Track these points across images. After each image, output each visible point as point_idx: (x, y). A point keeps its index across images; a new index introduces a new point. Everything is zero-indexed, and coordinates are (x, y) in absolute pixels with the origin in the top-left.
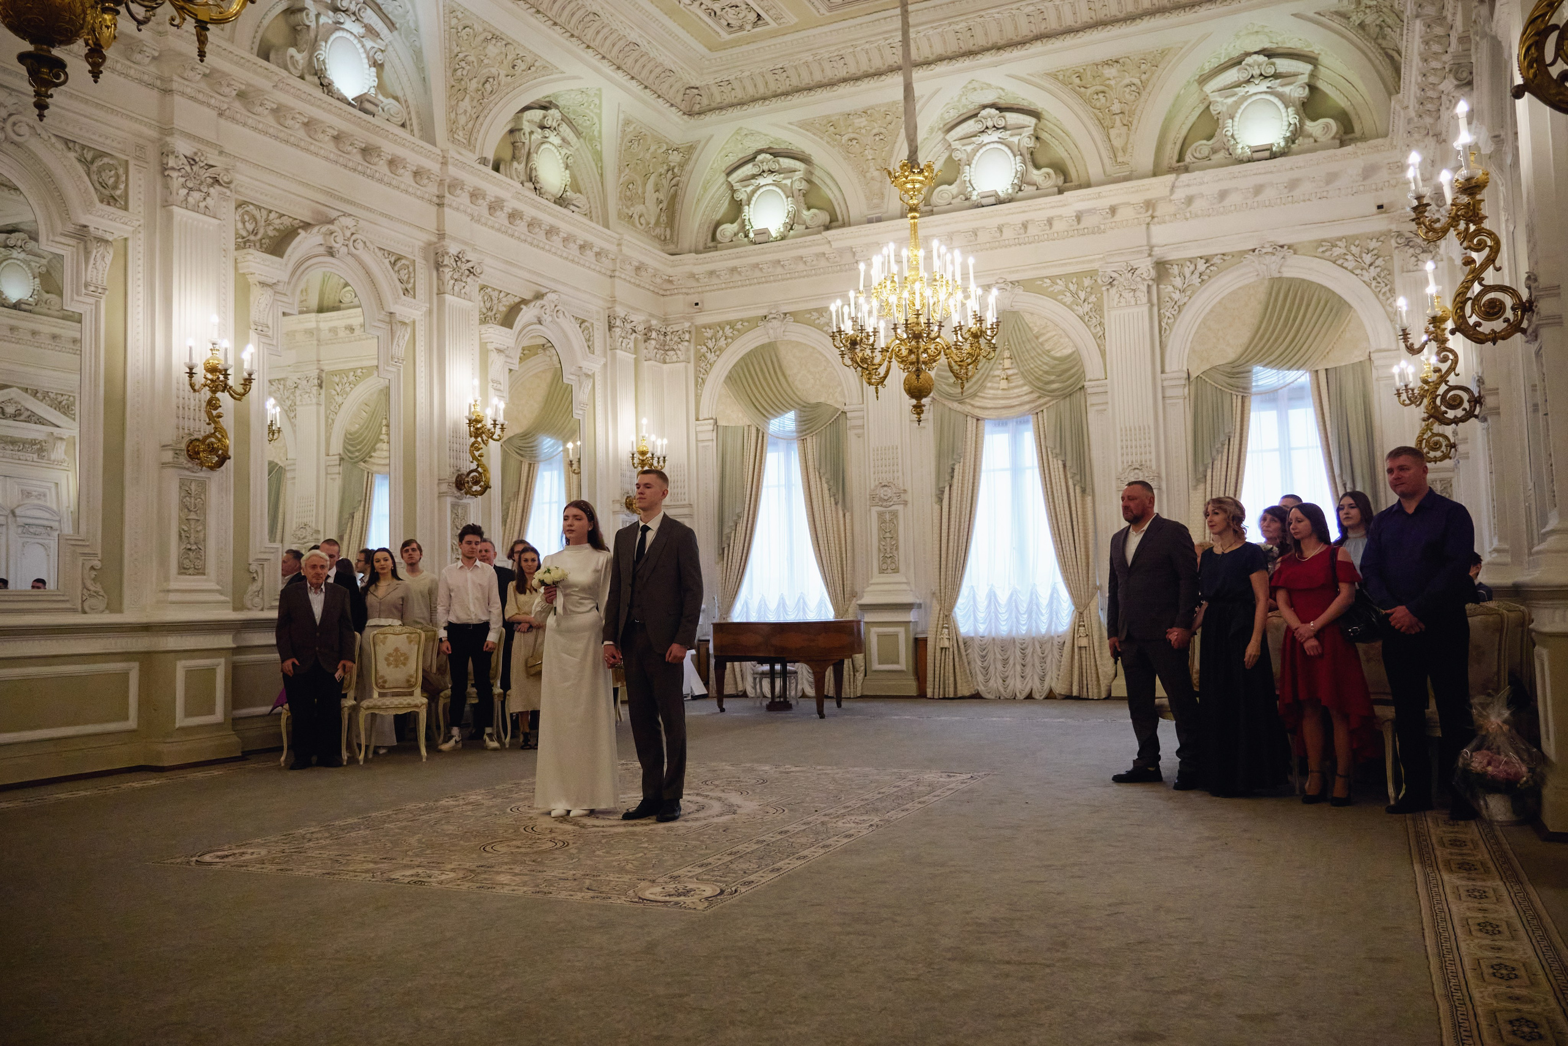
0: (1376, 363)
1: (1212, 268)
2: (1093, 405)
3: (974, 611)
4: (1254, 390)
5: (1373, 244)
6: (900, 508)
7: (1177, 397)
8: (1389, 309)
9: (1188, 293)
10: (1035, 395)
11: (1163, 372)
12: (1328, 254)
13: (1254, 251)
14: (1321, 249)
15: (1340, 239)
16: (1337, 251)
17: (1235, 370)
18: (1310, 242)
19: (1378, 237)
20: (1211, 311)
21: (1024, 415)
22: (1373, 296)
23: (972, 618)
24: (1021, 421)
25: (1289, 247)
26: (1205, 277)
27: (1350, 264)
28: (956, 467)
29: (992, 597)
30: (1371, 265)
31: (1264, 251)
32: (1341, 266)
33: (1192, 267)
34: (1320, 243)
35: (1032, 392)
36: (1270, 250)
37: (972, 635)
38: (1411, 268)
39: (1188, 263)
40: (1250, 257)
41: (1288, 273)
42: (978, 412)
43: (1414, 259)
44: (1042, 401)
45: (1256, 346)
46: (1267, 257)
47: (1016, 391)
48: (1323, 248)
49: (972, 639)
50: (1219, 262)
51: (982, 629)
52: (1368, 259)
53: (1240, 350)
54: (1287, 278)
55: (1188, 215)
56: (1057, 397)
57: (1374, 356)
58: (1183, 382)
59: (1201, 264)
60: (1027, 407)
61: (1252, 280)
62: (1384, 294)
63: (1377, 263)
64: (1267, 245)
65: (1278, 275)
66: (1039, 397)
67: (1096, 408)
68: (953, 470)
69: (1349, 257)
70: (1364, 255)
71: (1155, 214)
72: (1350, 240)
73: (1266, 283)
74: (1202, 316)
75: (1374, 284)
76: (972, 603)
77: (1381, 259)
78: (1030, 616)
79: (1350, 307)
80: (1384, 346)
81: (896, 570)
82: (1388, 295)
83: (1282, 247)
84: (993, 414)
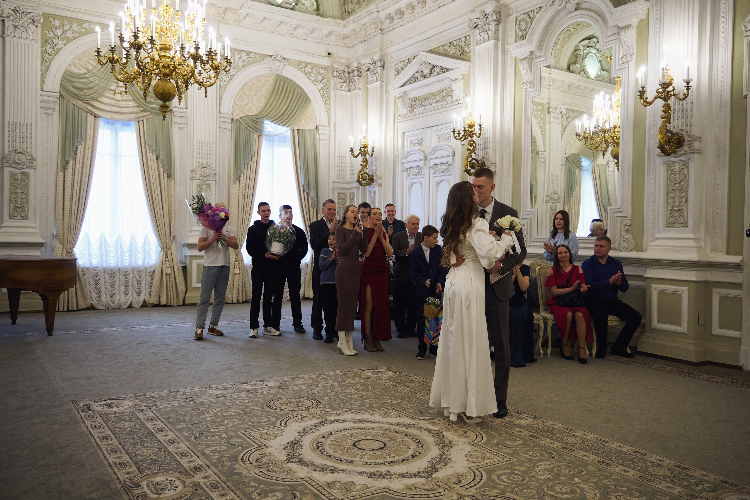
0: (320, 131)
1: (249, 59)
2: (175, 123)
3: (89, 250)
4: (265, 133)
5: (322, 71)
6: (32, 171)
7: (225, 129)
8: (326, 106)
9: (236, 69)
10: (141, 109)
11: (220, 113)
12: (303, 69)
13: (271, 56)
14: (301, 66)
15: (309, 64)
16: (308, 70)
17: (258, 120)
18: (296, 61)
19: (325, 68)
20: (246, 83)
21: (131, 120)
22: (321, 98)
23: (87, 254)
24: (126, 123)
25: (288, 60)
26: (245, 64)
27: (312, 78)
28: (79, 147)
29: (103, 241)
30: (321, 82)
31: (278, 58)
32: (309, 77)
33: (239, 55)
34: (300, 63)
35: (137, 106)
36: (280, 59)
37: (88, 266)
38: (339, 88)
39: (237, 52)
40: (269, 59)
41: (285, 74)
42: (97, 112)
43: (340, 84)
44: (145, 114)
45: (268, 109)
46: (277, 62)
47: (124, 103)
48: (302, 66)
49: (88, 269)
50: (253, 57)
51: (95, 262)
52: (320, 78)
53: (260, 109)
54: (284, 77)
55: (242, 24)
56: (154, 113)
57: (320, 128)
58: (230, 121)
59: (244, 57)
60: (133, 116)
61: (268, 72)
62: (325, 98)
63: (323, 81)
64: (279, 56)
65: (280, 73)
66: (143, 111)
67: (178, 125)
68: (77, 148)
69: (312, 74)
70: (318, 75)
71: (225, 18)
72: (313, 66)
73: (274, 76)
74: (242, 85)
75: (322, 91)
76: (86, 244)
77: (325, 80)
78: (131, 255)
79: (310, 101)
80: (323, 124)
81: (25, 218)
82: (327, 98)
83: (284, 59)
84: (109, 116)
